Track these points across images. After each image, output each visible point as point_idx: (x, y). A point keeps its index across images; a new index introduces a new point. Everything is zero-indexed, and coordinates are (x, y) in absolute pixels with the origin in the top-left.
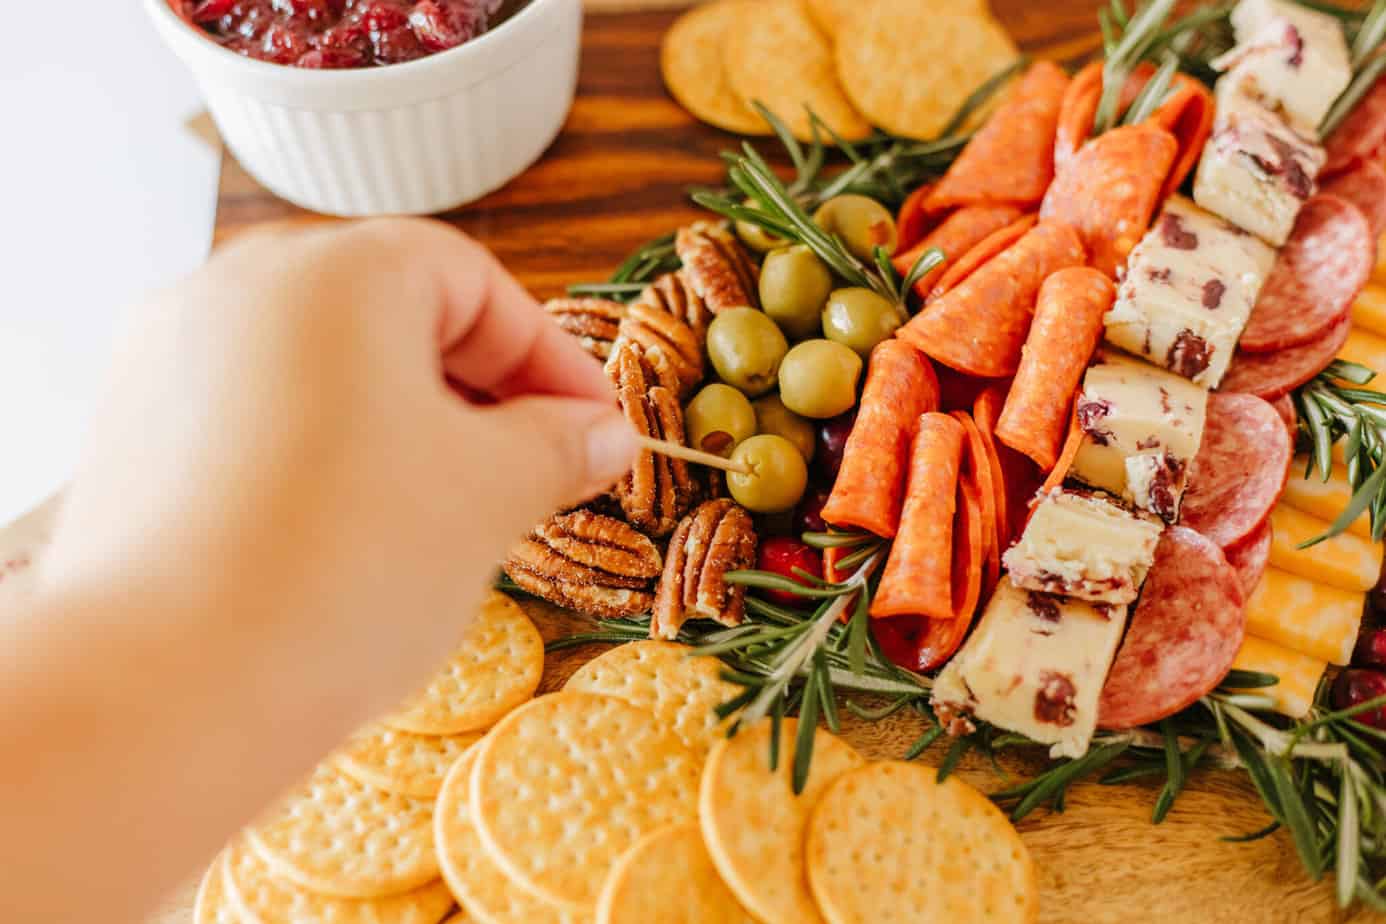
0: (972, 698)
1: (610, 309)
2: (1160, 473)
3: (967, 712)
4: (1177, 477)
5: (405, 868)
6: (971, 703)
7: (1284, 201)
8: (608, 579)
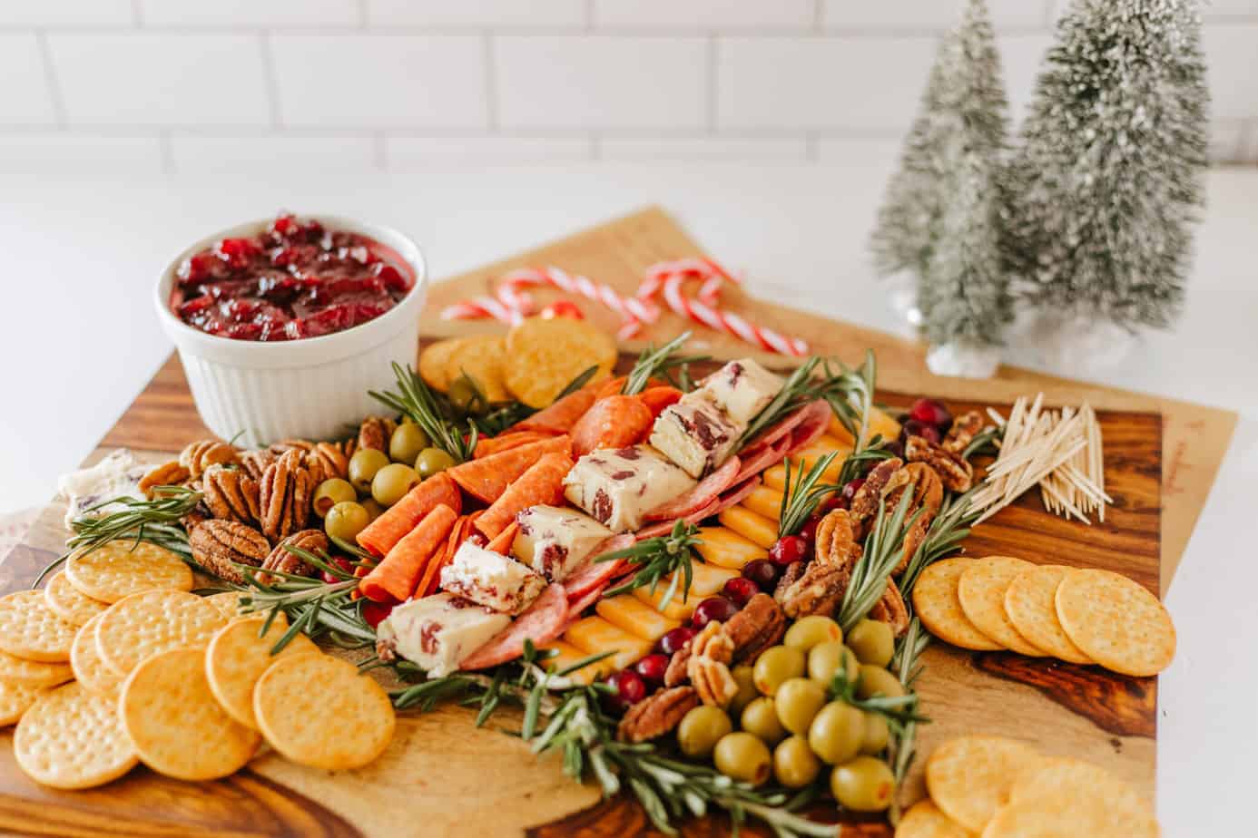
0: (395, 637)
1: (309, 445)
2: (548, 550)
3: (393, 646)
4: (562, 559)
5: (53, 649)
6: (394, 641)
7: (696, 448)
8: (236, 555)
